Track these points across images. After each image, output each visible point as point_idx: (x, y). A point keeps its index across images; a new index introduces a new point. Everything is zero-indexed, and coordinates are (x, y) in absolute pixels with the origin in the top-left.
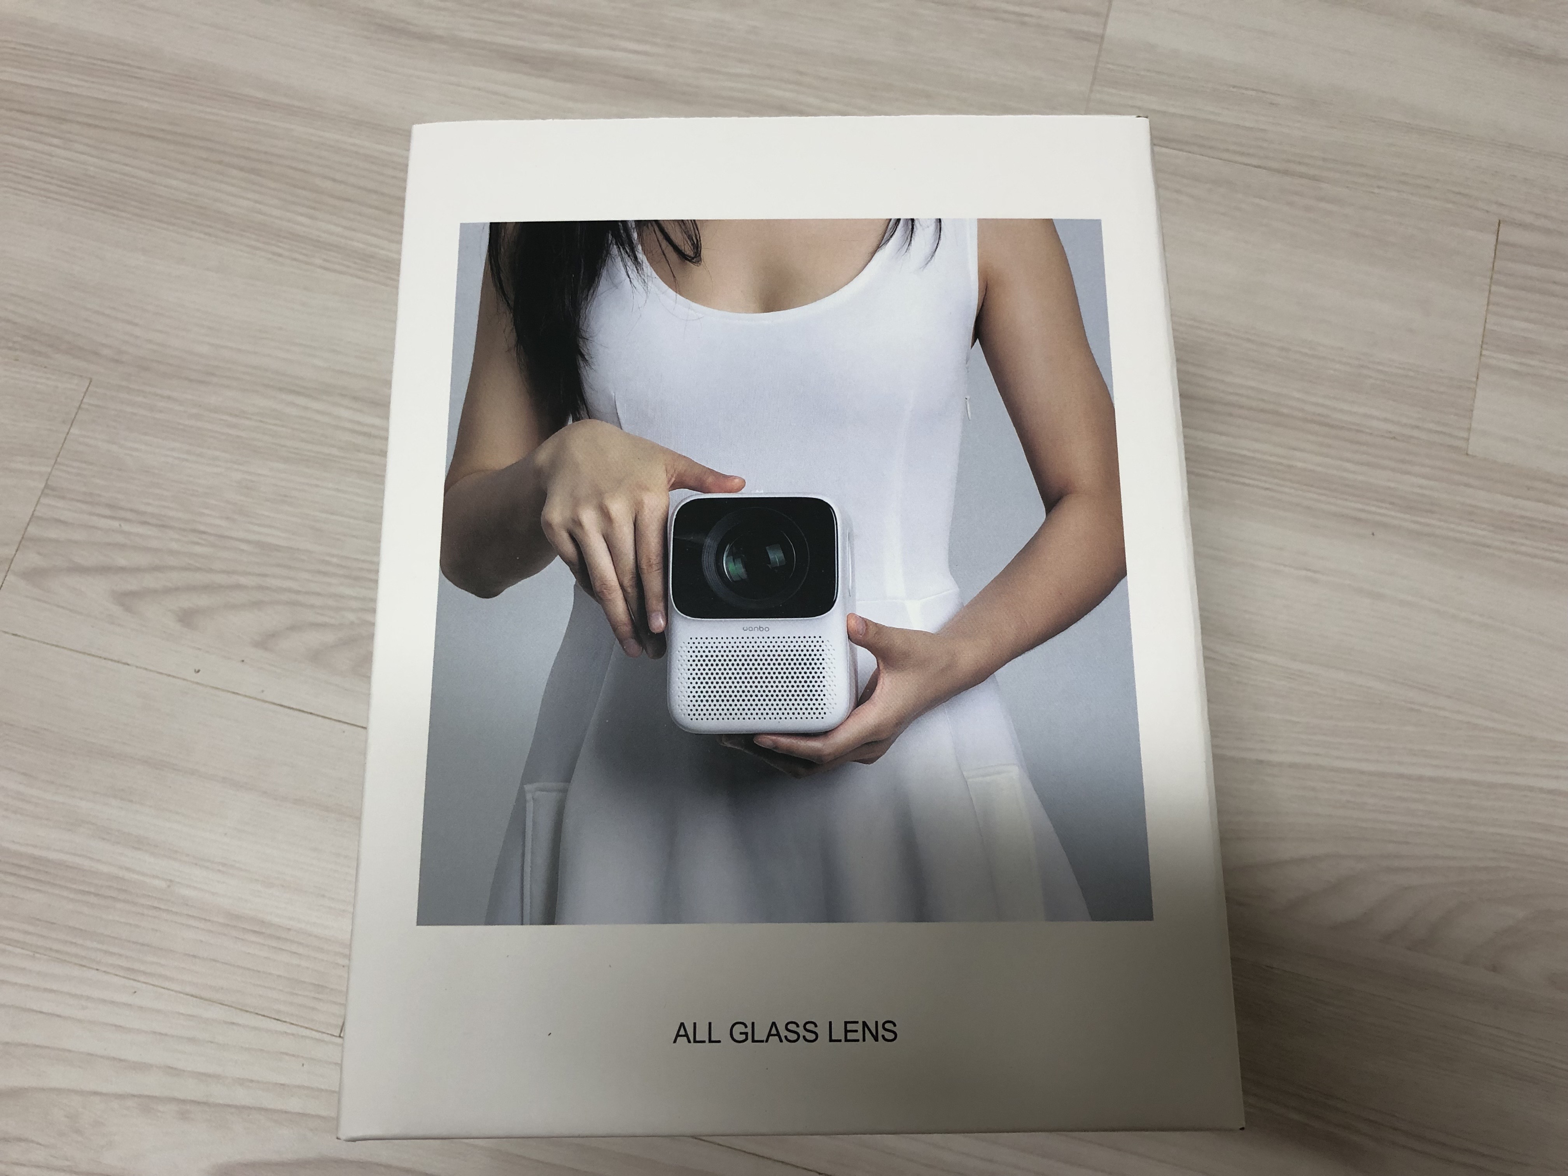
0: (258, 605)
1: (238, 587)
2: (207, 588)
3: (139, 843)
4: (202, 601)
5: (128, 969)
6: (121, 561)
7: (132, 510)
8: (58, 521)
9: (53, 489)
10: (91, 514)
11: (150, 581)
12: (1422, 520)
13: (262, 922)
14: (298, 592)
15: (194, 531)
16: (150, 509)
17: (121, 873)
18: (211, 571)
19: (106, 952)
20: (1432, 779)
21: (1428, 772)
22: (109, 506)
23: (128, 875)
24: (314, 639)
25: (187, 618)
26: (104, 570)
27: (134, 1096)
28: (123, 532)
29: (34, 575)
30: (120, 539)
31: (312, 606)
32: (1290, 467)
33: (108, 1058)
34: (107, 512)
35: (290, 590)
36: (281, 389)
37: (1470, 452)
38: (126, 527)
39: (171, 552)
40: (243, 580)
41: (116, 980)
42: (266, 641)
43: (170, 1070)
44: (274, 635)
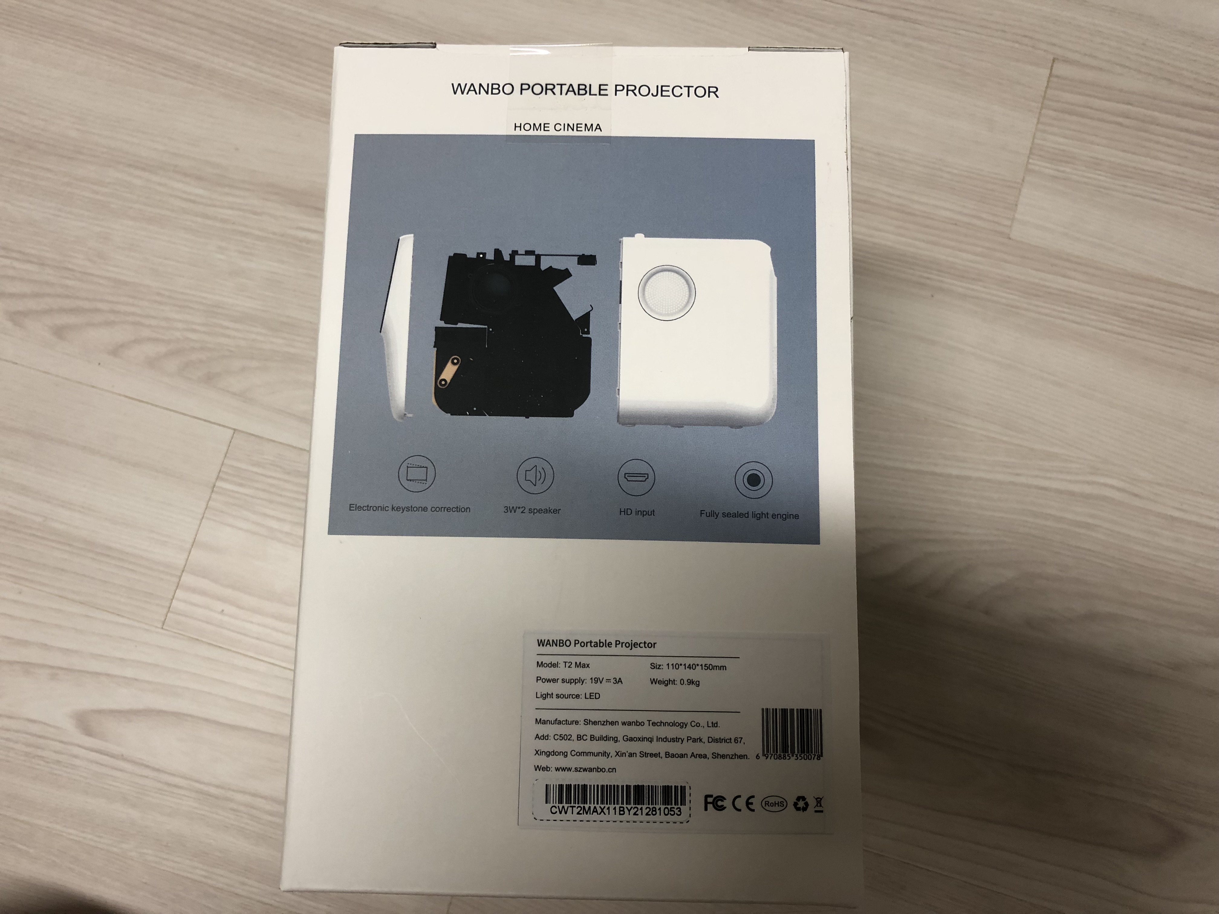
0: (109, 324)
1: (97, 310)
2: (74, 311)
3: (23, 490)
4: (71, 319)
5: (15, 577)
6: (11, 289)
7: (20, 252)
11: (31, 304)
12: (970, 286)
13: (110, 548)
14: (140, 316)
15: (65, 268)
16: (33, 252)
18: (77, 298)
20: (958, 477)
21: (956, 472)
23: (15, 512)
24: (150, 349)
25: (60, 332)
27: (18, 662)
28: (14, 268)
30: (11, 272)
31: (150, 326)
33: (2, 637)
35: (133, 314)
36: (130, 166)
37: (1011, 236)
38: (16, 264)
39: (48, 284)
40: (100, 305)
41: (7, 583)
42: (116, 351)
43: (44, 646)
44: (122, 346)
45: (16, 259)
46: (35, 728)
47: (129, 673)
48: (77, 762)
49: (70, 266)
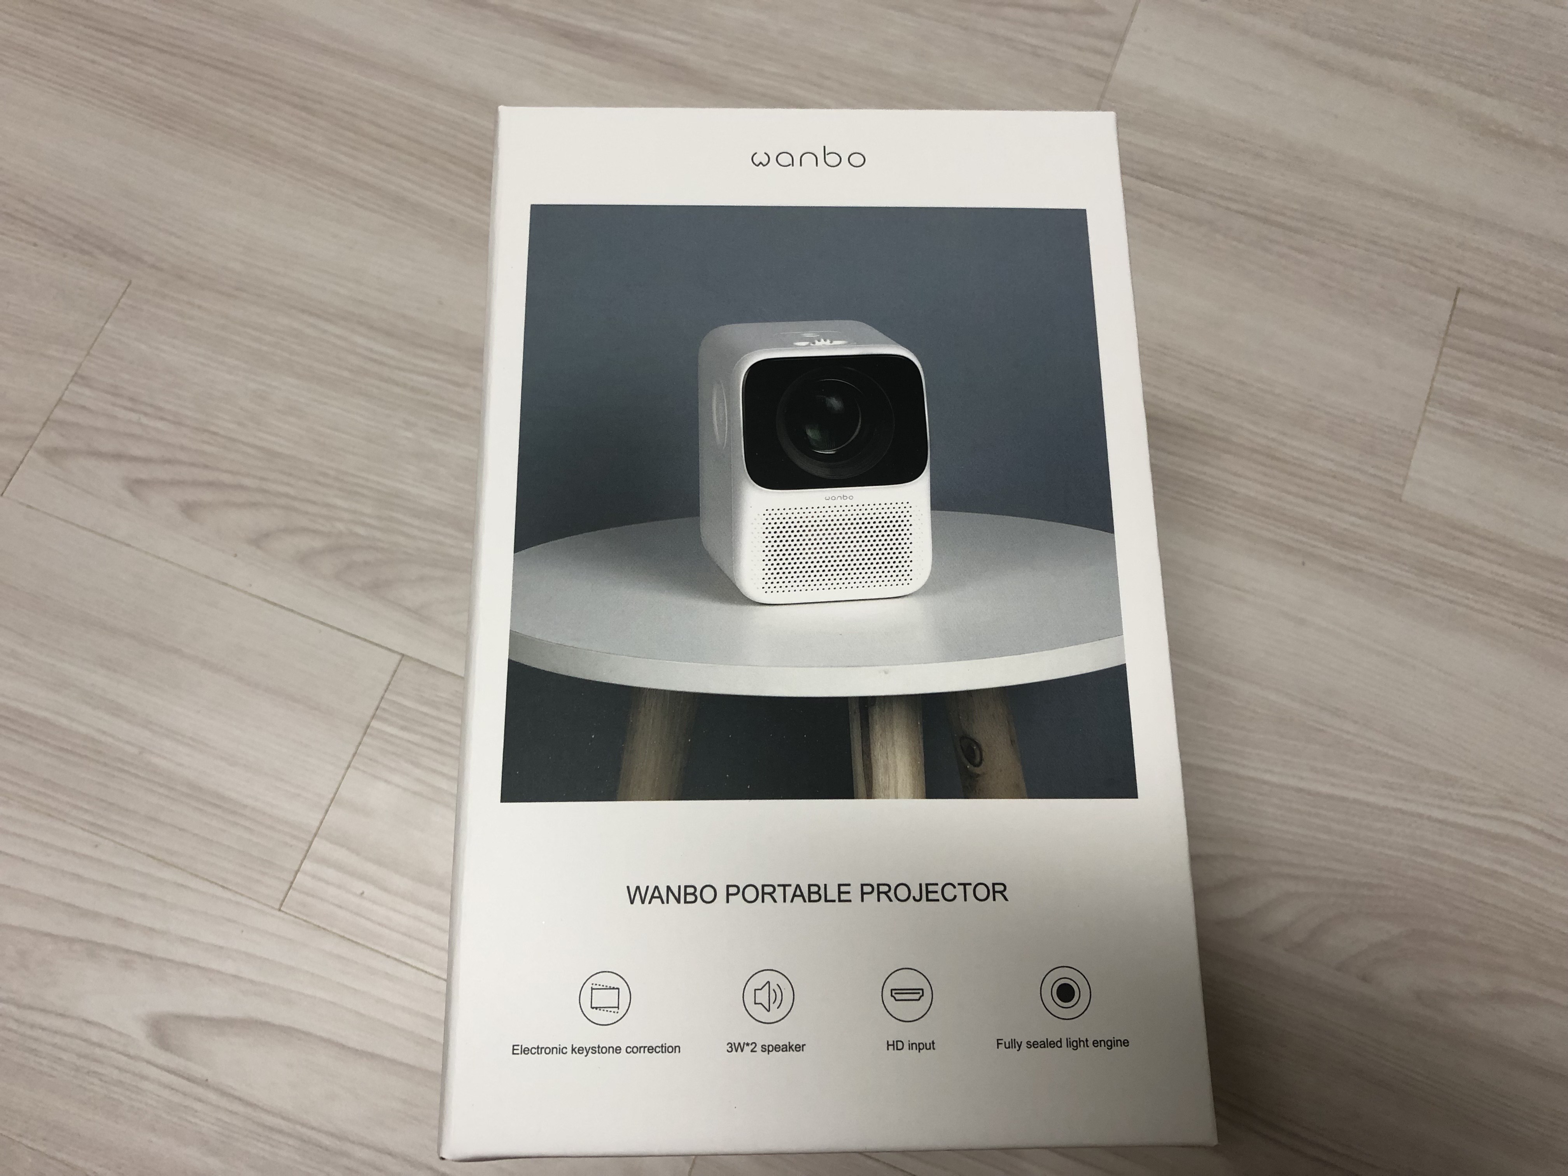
0: (254, 505)
1: (239, 487)
2: (210, 484)
3: (117, 710)
4: (207, 496)
5: (92, 824)
6: (136, 450)
7: (151, 406)
8: (83, 407)
9: (82, 377)
10: (114, 404)
11: (160, 472)
12: (1353, 556)
13: (222, 797)
14: (294, 498)
15: (205, 431)
16: (169, 407)
17: (98, 736)
18: (217, 469)
19: (75, 807)
20: (1330, 797)
21: (1325, 789)
22: (132, 399)
23: (103, 738)
24: (306, 543)
25: (188, 509)
26: (118, 457)
27: (81, 940)
28: (140, 424)
29: (52, 454)
30: (137, 430)
31: (307, 513)
32: (1235, 492)
33: (64, 904)
34: (129, 404)
35: (287, 495)
36: (304, 311)
37: (1404, 498)
38: (144, 420)
39: (182, 448)
40: (247, 482)
41: (80, 833)
42: (259, 540)
43: (120, 922)
44: (267, 535)
45: (146, 414)
46: (94, 1034)
47: (229, 967)
48: (146, 1085)
49: (213, 429)
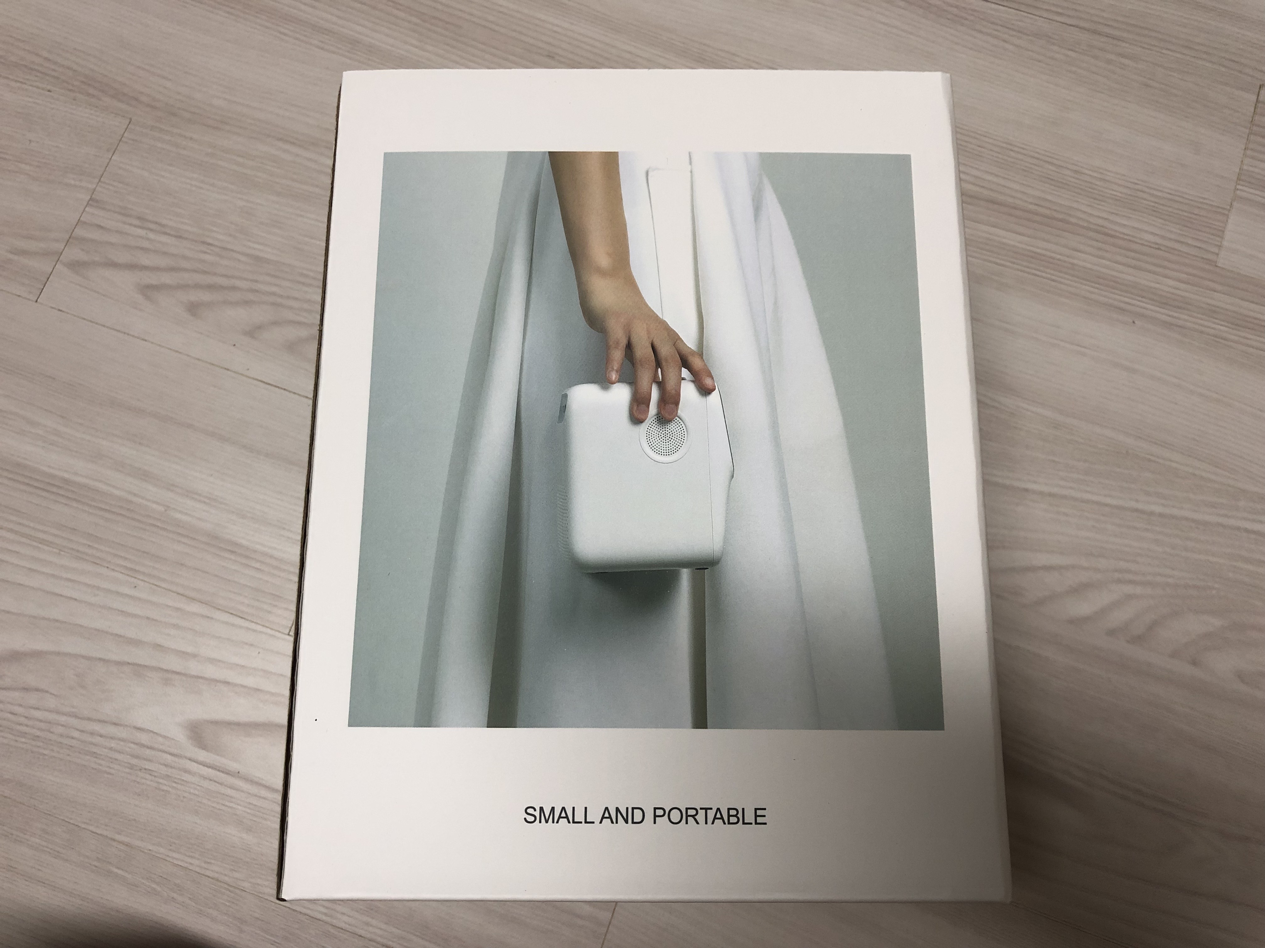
0: (247, 303)
1: (234, 288)
2: (210, 287)
3: (145, 476)
4: (206, 296)
5: (131, 569)
6: (145, 260)
7: (156, 223)
8: (100, 227)
9: (97, 201)
10: (124, 223)
11: (167, 279)
12: (1175, 315)
13: (236, 544)
14: (281, 296)
15: (204, 243)
16: (171, 223)
17: (130, 497)
18: (215, 274)
19: (115, 555)
20: (1161, 515)
21: (1158, 509)
22: (139, 218)
23: (135, 499)
24: (291, 333)
25: (193, 309)
26: (132, 267)
27: (129, 663)
28: (148, 239)
29: (76, 266)
30: (146, 244)
31: (292, 308)
32: (1073, 264)
33: (112, 634)
34: (137, 222)
35: (274, 294)
36: (280, 139)
37: (1219, 264)
38: (151, 236)
39: (185, 257)
40: (238, 283)
41: (120, 576)
42: (253, 332)
43: (158, 647)
44: (260, 327)
45: (151, 230)
46: (144, 738)
47: (250, 681)
48: (186, 777)
49: (209, 241)
